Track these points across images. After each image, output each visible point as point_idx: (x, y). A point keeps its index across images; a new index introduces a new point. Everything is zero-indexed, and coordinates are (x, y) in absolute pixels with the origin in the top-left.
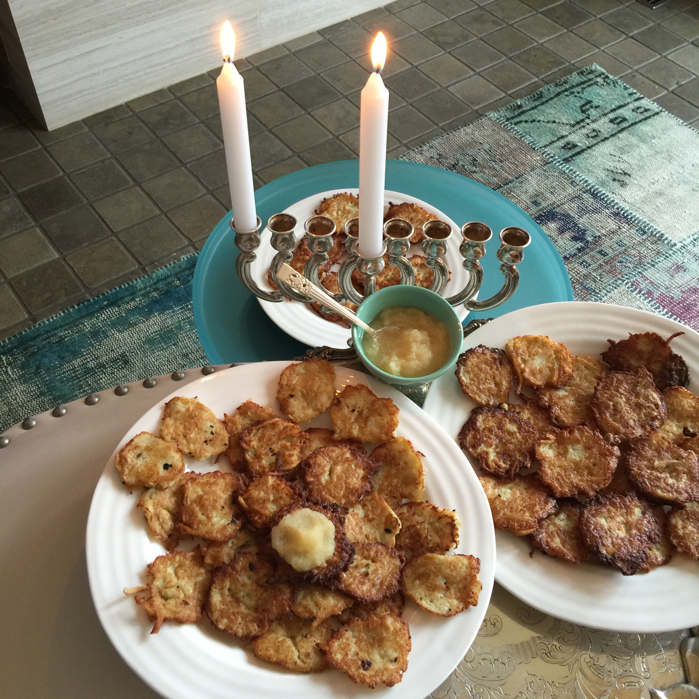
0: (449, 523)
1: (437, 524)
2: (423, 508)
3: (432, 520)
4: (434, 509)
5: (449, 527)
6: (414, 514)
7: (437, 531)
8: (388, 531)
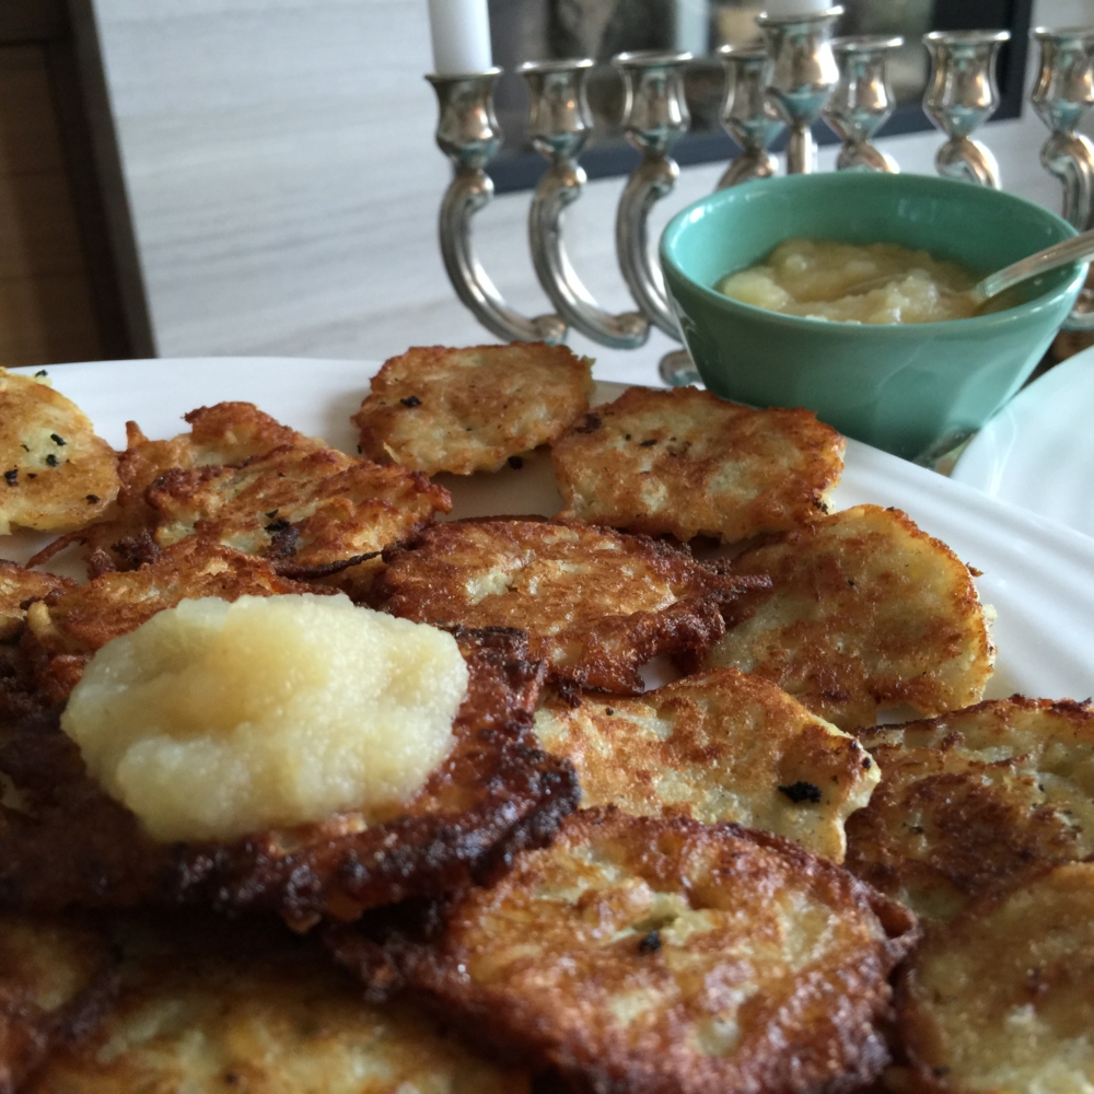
8: (800, 793)
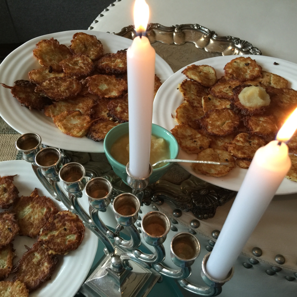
0: (184, 85)
1: (188, 89)
2: (189, 98)
3: (189, 93)
4: (184, 94)
5: (185, 84)
6: (194, 99)
7: (190, 88)
8: (209, 99)
